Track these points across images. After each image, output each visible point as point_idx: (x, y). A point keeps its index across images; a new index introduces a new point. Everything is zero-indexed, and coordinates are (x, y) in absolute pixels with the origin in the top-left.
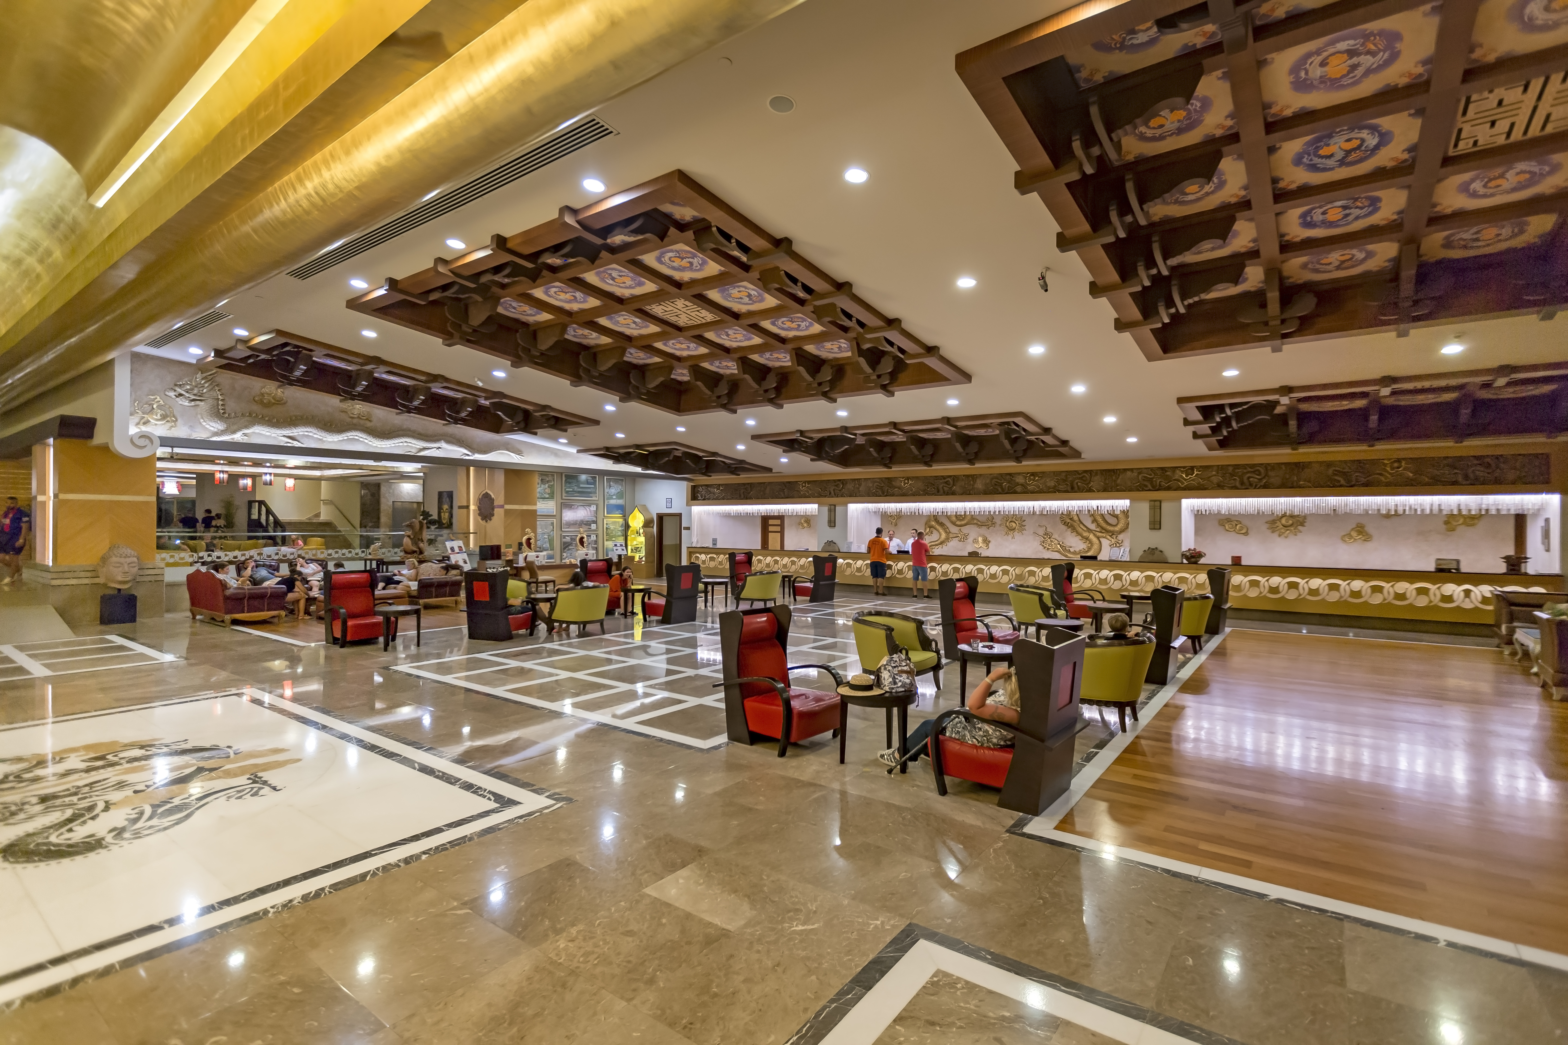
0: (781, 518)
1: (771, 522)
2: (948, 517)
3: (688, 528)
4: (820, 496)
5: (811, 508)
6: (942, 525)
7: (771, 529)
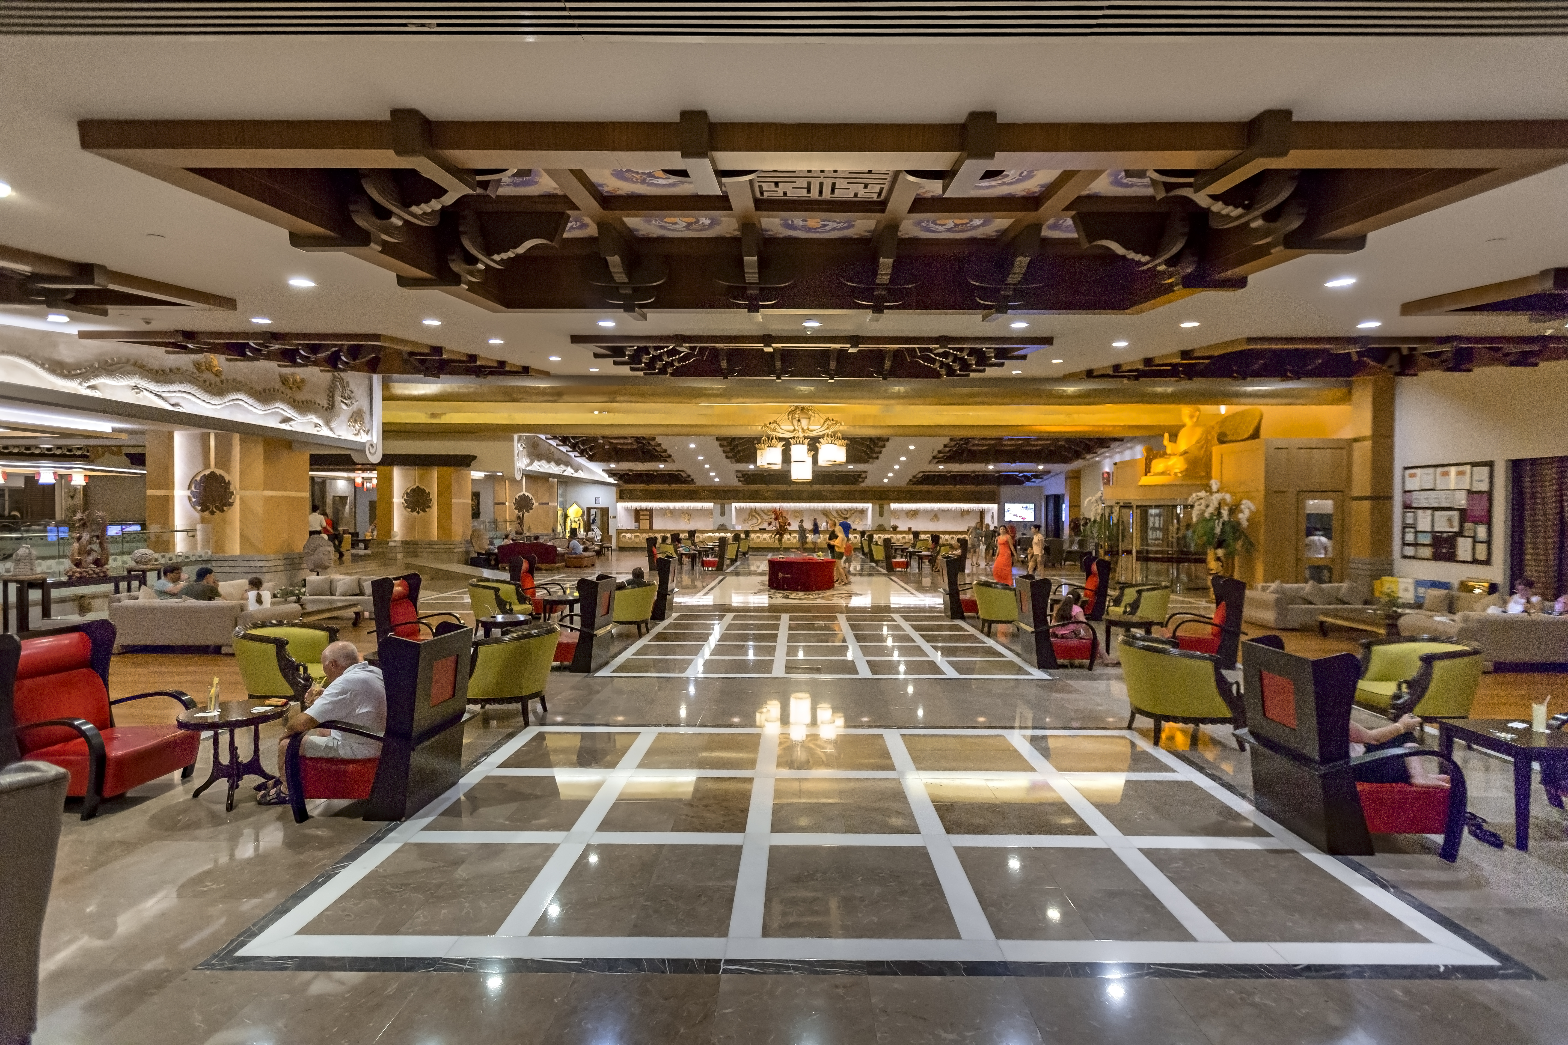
0: (651, 511)
1: (641, 513)
2: (763, 511)
3: (614, 517)
4: (714, 498)
5: (709, 505)
6: (759, 514)
7: (641, 517)
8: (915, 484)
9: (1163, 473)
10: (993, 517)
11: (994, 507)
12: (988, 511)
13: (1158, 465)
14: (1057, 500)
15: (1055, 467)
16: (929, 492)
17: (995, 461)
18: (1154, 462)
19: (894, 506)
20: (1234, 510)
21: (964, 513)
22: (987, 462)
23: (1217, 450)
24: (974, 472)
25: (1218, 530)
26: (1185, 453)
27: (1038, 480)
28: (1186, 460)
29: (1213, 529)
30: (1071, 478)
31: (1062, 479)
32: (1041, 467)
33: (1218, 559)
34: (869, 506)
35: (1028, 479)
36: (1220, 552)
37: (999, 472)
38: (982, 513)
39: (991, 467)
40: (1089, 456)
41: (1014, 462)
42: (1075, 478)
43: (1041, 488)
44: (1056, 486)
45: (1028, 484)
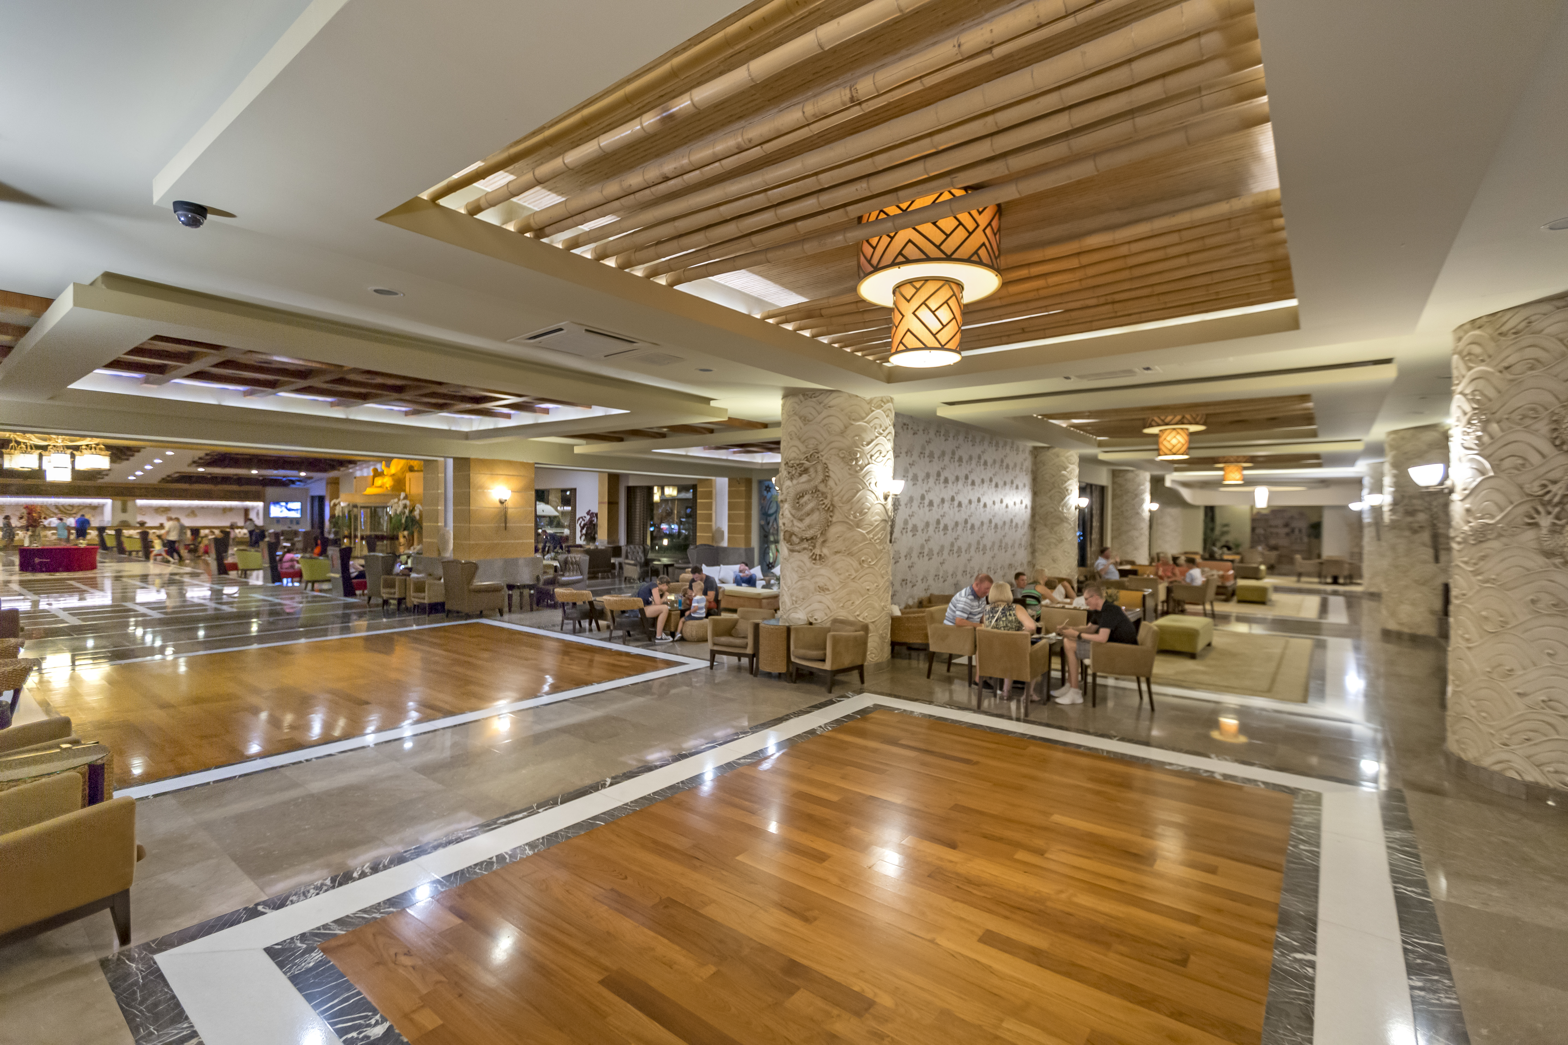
8: (168, 482)
9: (380, 487)
10: (258, 514)
11: (260, 505)
12: (253, 508)
13: (379, 481)
14: (321, 499)
15: (317, 475)
16: (186, 490)
17: (258, 467)
18: (376, 479)
19: (140, 502)
20: (412, 511)
21: (225, 510)
22: (250, 467)
23: (408, 475)
24: (236, 475)
25: (403, 521)
26: (394, 475)
27: (302, 484)
28: (393, 479)
29: (401, 520)
30: (331, 483)
31: (324, 483)
32: (303, 474)
33: (404, 537)
34: (108, 502)
35: (293, 482)
36: (406, 533)
37: (262, 476)
38: (246, 511)
39: (254, 472)
40: (342, 469)
41: (277, 469)
42: (335, 484)
43: (307, 490)
44: (319, 489)
45: (293, 486)
